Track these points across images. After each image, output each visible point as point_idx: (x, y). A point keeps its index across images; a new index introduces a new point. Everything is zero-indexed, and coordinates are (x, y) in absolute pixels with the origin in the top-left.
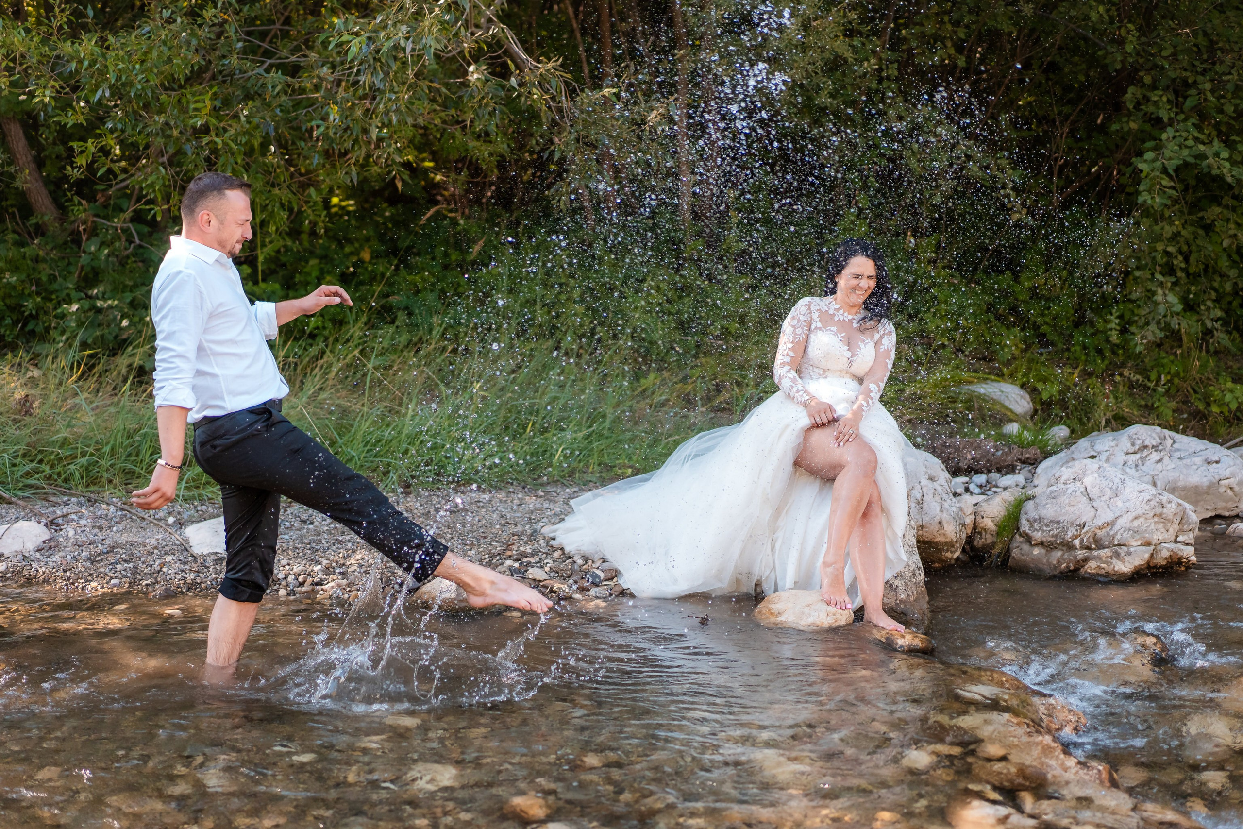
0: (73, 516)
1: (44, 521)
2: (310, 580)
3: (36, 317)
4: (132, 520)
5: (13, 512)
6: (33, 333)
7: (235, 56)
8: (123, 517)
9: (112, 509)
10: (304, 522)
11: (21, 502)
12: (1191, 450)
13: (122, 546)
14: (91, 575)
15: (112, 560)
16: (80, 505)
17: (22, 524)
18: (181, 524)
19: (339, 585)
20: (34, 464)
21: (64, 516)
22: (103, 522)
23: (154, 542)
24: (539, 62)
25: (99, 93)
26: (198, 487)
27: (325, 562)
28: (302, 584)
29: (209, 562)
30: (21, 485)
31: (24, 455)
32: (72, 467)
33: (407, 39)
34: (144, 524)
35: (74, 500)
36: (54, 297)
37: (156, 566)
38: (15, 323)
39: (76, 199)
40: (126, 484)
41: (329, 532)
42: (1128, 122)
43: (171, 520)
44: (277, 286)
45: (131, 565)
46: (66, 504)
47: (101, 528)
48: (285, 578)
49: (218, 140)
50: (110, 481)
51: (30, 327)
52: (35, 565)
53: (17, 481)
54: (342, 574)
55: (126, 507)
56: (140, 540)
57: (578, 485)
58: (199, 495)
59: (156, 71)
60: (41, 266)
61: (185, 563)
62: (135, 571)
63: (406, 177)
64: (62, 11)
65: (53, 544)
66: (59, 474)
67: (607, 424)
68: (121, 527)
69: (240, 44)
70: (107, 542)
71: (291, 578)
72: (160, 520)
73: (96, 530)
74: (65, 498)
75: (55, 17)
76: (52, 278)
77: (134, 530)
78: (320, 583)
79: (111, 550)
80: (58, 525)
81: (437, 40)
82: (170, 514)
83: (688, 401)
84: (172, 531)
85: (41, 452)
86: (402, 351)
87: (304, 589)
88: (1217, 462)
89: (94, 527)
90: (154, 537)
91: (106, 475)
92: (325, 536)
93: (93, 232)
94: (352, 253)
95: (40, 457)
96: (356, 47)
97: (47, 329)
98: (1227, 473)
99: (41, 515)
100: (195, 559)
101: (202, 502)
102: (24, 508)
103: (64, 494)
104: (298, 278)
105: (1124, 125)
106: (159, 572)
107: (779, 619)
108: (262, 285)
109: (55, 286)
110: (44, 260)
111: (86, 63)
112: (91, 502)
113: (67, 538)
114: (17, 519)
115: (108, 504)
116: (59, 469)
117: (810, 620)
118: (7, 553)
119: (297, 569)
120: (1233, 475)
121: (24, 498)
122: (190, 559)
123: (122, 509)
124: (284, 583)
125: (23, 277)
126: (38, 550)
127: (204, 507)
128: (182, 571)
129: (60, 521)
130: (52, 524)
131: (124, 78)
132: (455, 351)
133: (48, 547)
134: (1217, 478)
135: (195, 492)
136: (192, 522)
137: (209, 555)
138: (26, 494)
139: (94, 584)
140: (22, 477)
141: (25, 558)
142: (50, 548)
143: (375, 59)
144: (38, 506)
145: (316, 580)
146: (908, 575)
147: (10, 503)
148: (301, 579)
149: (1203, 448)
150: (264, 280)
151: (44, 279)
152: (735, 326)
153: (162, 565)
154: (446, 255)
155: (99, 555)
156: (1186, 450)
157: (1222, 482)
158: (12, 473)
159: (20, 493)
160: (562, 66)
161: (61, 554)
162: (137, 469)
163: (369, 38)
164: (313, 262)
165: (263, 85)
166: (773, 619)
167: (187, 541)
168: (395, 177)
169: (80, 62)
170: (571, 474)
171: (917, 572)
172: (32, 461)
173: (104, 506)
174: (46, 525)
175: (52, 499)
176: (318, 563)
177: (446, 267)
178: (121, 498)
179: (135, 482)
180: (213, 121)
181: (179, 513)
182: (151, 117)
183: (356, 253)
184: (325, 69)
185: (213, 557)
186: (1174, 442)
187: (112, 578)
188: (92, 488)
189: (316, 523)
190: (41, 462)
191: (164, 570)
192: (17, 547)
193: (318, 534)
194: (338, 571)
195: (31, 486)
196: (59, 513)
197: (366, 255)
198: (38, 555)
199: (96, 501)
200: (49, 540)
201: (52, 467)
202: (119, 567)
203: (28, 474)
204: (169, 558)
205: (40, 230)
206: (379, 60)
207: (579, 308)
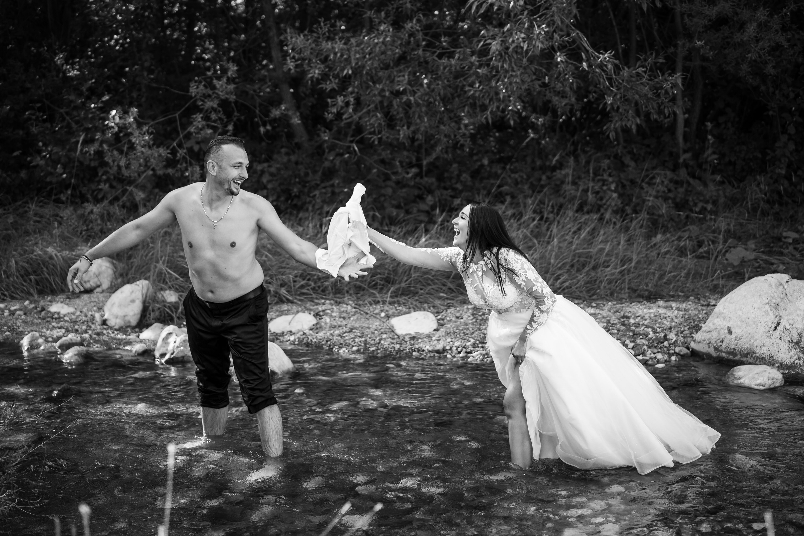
0: (328, 311)
1: (312, 313)
2: (464, 350)
3: (298, 197)
4: (361, 314)
5: (295, 308)
6: (295, 205)
7: (421, 50)
8: (356, 312)
9: (349, 307)
10: (457, 317)
11: (299, 302)
13: (356, 328)
14: (341, 344)
15: (352, 336)
16: (331, 304)
17: (301, 315)
18: (388, 317)
19: (481, 354)
20: (305, 281)
21: (323, 311)
22: (344, 315)
23: (374, 327)
24: (600, 53)
25: (345, 72)
26: (397, 296)
27: (472, 341)
28: (460, 353)
29: (407, 339)
30: (298, 293)
31: (301, 276)
32: (327, 283)
33: (524, 42)
34: (368, 316)
35: (328, 302)
36: (307, 185)
37: (377, 340)
38: (287, 200)
39: (323, 129)
40: (357, 294)
41: (472, 324)
43: (383, 314)
44: (433, 180)
45: (363, 339)
46: (324, 304)
47: (344, 318)
48: (451, 349)
49: (412, 98)
50: (347, 292)
51: (295, 202)
52: (310, 338)
53: (297, 291)
54: (482, 347)
55: (357, 306)
56: (367, 326)
57: (616, 300)
58: (398, 301)
59: (377, 58)
60: (300, 167)
61: (393, 339)
62: (366, 342)
63: (516, 118)
64: (325, 25)
65: (318, 326)
66: (319, 287)
67: (633, 264)
68: (355, 317)
69: (424, 43)
70: (349, 326)
71: (454, 349)
72: (376, 314)
73: (342, 319)
74: (323, 301)
75: (321, 28)
76: (307, 174)
77: (363, 320)
78: (470, 352)
79: (351, 330)
80: (320, 316)
81: (542, 43)
82: (382, 311)
83: (682, 252)
84: (385, 320)
85: (309, 274)
86: (510, 220)
87: (461, 355)
89: (340, 317)
90: (375, 324)
91: (346, 289)
92: (471, 325)
93: (332, 148)
94: (477, 160)
95: (308, 277)
96: (495, 46)
97: (305, 203)
99: (311, 310)
100: (399, 337)
101: (399, 305)
102: (300, 306)
103: (323, 298)
104: (446, 175)
106: (379, 343)
107: (739, 381)
108: (426, 179)
109: (309, 179)
110: (302, 163)
111: (339, 55)
112: (338, 303)
113: (326, 323)
114: (298, 312)
115: (347, 305)
116: (319, 284)
117: (758, 382)
118: (293, 331)
119: (457, 344)
121: (300, 300)
122: (396, 337)
123: (355, 308)
124: (450, 352)
125: (291, 173)
126: (311, 329)
127: (400, 308)
128: (392, 343)
129: (321, 313)
130: (317, 315)
131: (360, 63)
132: (541, 219)
133: (316, 328)
135: (396, 299)
136: (395, 316)
137: (406, 335)
138: (302, 298)
139: (344, 349)
140: (299, 288)
141: (304, 334)
142: (317, 329)
143: (505, 53)
144: (308, 305)
145: (468, 350)
147: (292, 302)
148: (459, 349)
150: (426, 176)
151: (302, 174)
152: (709, 207)
153: (380, 340)
154: (533, 162)
155: (345, 333)
158: (294, 286)
159: (298, 297)
160: (613, 56)
161: (324, 332)
162: (363, 285)
163: (502, 41)
164: (455, 165)
165: (438, 67)
166: (736, 382)
167: (393, 327)
168: (509, 119)
169: (335, 54)
170: (612, 294)
172: (304, 279)
173: (345, 306)
174: (314, 315)
175: (316, 301)
176: (469, 341)
177: (533, 169)
178: (354, 301)
179: (362, 293)
180: (409, 87)
181: (387, 311)
182: (375, 85)
183: (480, 160)
184: (474, 57)
185: (408, 336)
187: (353, 346)
188: (338, 295)
189: (464, 319)
190: (309, 280)
191: (382, 342)
192: (299, 327)
193: (466, 325)
194: (480, 345)
195: (304, 294)
196: (320, 309)
197: (486, 162)
198: (311, 332)
199: (340, 303)
200: (317, 324)
201: (315, 283)
202: (357, 340)
203: (302, 287)
204: (384, 336)
205: (298, 146)
206: (507, 53)
207: (615, 195)
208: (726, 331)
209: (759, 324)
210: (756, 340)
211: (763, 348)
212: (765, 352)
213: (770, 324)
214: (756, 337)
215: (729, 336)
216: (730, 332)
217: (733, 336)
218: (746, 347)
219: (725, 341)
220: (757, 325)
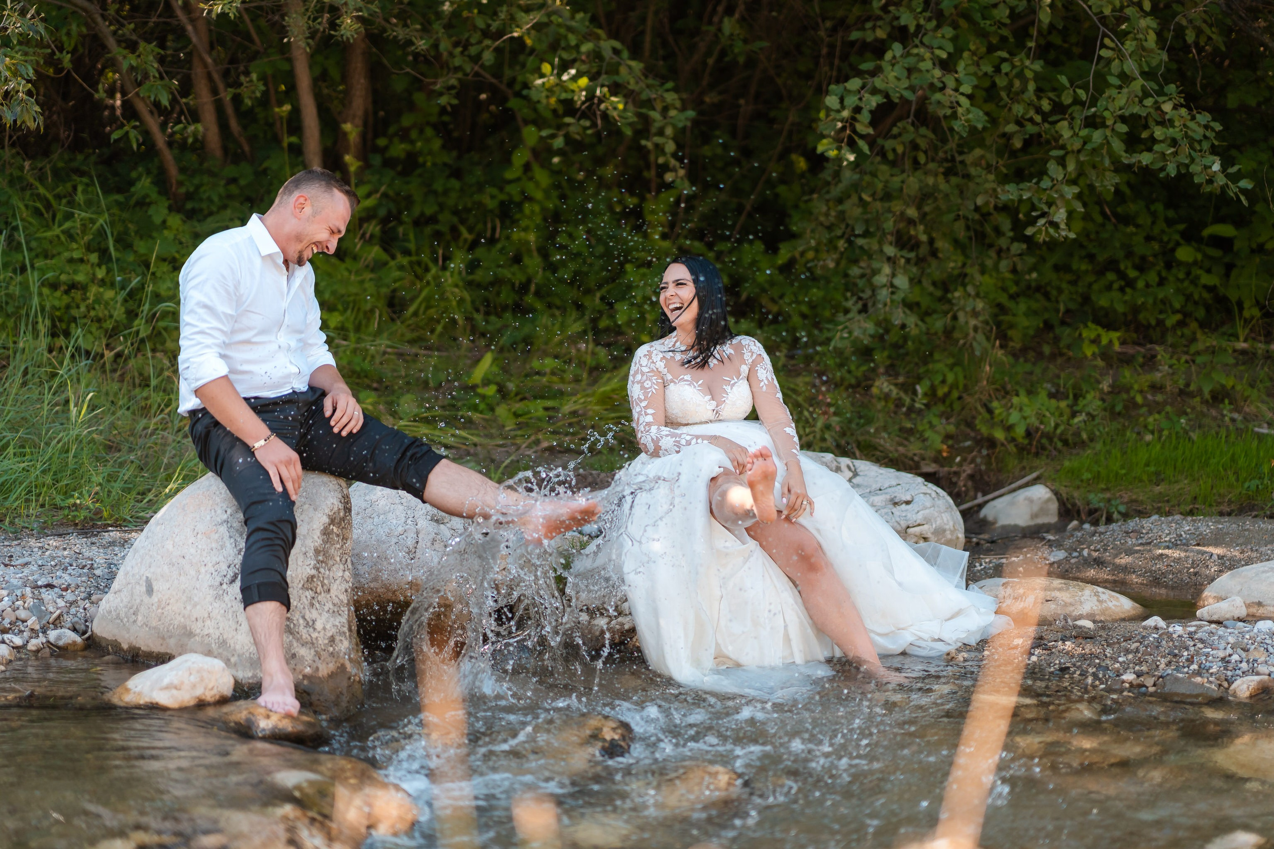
12: (875, 486)
42: (874, 28)
88: (908, 503)
98: (919, 518)
105: (869, 32)
120: (927, 521)
134: (904, 524)
146: (322, 641)
149: (894, 483)
156: (867, 487)
157: (911, 530)
171: (338, 638)
186: (856, 474)
208: (144, 589)
209: (203, 570)
210: (195, 605)
211: (208, 623)
212: (211, 631)
213: (224, 567)
214: (196, 599)
215: (146, 599)
216: (150, 591)
217: (155, 598)
218: (176, 623)
219: (142, 609)
220: (199, 572)
